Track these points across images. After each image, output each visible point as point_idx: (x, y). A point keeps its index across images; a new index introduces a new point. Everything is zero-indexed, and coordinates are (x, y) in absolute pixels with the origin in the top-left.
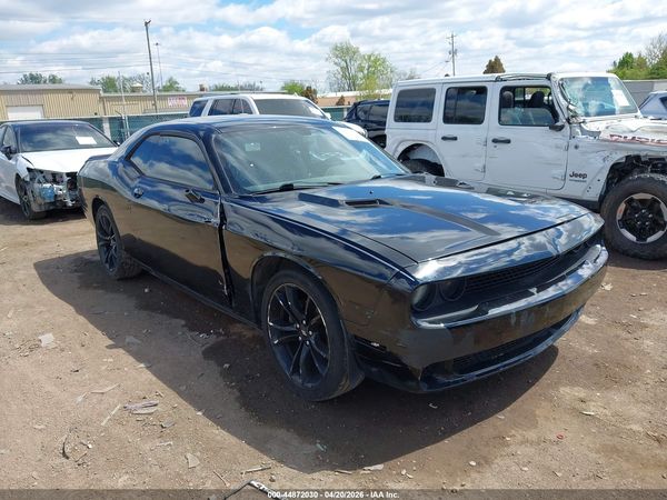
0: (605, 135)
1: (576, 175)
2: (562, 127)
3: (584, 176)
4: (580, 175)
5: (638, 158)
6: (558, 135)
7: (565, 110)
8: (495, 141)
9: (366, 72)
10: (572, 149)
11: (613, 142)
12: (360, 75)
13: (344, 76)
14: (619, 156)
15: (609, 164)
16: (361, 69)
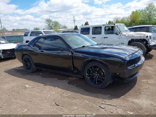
0: (127, 35)
1: (122, 43)
2: (118, 34)
3: (124, 43)
4: (123, 43)
5: (133, 39)
6: (118, 36)
7: (119, 31)
8: (104, 38)
9: (54, 25)
10: (121, 38)
11: (129, 37)
12: (53, 26)
13: (49, 26)
14: (130, 39)
15: (128, 41)
16: (53, 25)
